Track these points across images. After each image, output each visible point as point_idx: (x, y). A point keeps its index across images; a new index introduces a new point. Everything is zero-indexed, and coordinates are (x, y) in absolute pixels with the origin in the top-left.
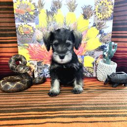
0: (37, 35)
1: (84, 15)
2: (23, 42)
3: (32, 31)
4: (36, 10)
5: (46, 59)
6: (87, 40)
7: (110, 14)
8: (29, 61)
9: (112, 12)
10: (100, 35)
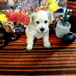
0: (10, 3)
5: (19, 20)
6: (48, 5)
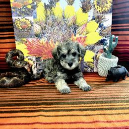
0: (35, 30)
1: (82, 8)
2: (21, 37)
3: (30, 25)
4: (33, 3)
5: (45, 54)
6: (87, 34)
7: (109, 7)
8: (27, 57)
9: (111, 5)
10: (100, 29)
